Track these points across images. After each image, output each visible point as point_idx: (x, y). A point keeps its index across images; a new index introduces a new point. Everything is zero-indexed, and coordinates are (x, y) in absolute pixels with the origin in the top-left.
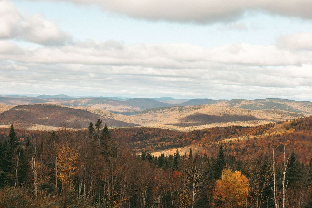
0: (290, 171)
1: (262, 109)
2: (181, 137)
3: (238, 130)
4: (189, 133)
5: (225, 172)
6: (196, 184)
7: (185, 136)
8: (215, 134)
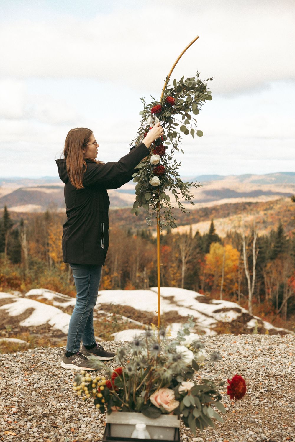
0: (278, 243)
1: (272, 183)
2: (188, 215)
3: (247, 206)
4: (197, 211)
5: (213, 246)
6: (185, 257)
7: (193, 214)
8: (224, 210)
